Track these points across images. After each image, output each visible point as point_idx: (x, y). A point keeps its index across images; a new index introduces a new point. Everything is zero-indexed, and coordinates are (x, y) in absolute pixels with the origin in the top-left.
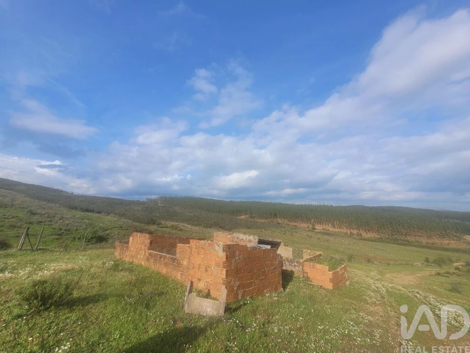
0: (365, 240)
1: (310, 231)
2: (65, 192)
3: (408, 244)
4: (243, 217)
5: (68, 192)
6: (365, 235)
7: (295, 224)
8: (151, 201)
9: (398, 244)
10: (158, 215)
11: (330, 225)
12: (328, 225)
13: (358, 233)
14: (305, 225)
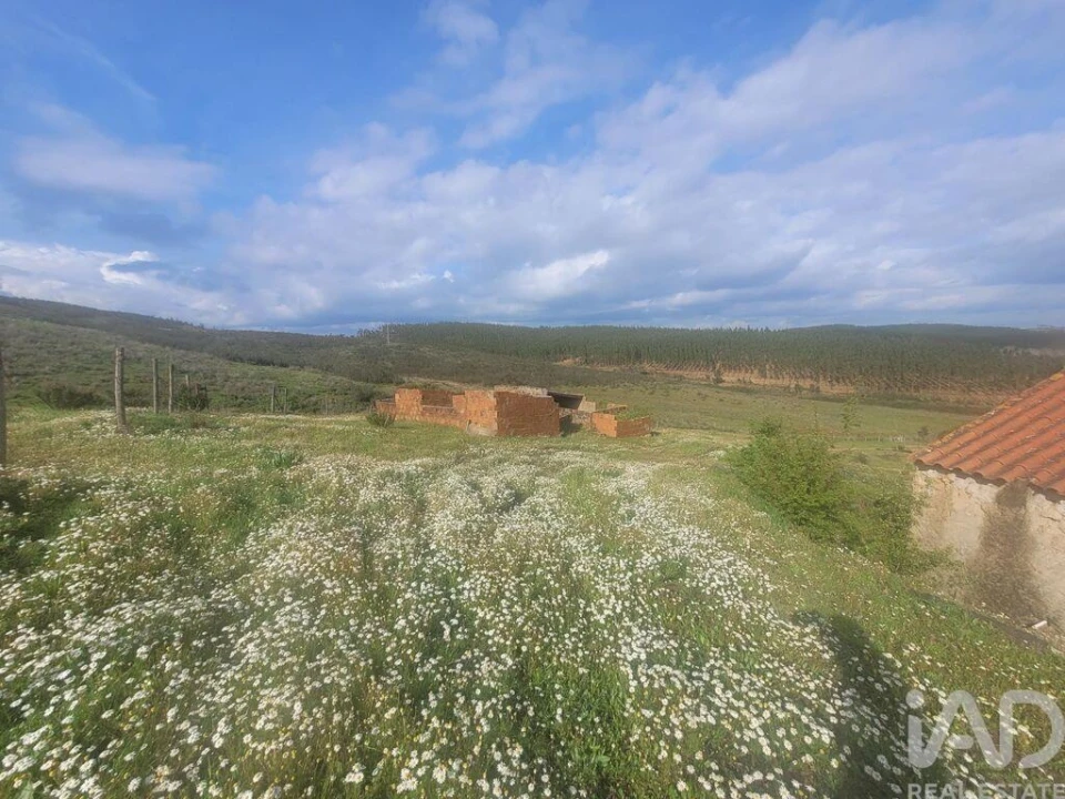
0: (826, 399)
1: (709, 385)
2: (186, 323)
3: (917, 404)
4: (568, 362)
5: (192, 325)
6: (829, 388)
7: (679, 372)
8: (369, 335)
9: (893, 406)
10: (390, 365)
11: (756, 371)
12: (752, 372)
13: (812, 386)
14: (700, 374)
